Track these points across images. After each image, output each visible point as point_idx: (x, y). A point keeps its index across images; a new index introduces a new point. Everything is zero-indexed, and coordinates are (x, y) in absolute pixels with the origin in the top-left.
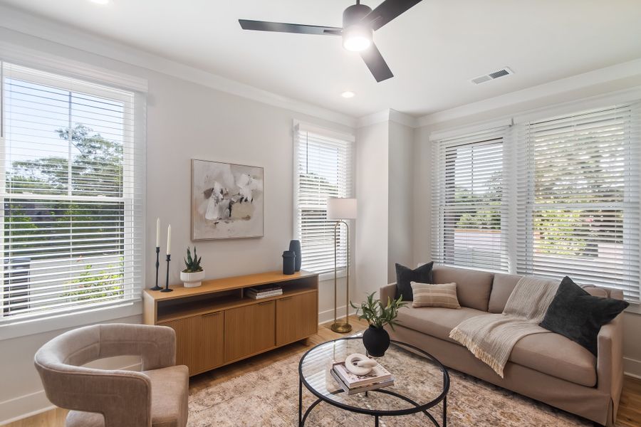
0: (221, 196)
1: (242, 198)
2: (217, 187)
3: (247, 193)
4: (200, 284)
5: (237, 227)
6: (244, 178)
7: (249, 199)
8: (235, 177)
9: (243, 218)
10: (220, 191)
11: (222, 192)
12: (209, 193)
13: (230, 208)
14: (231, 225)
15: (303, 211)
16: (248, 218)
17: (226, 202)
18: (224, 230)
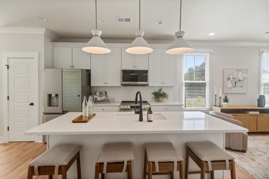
0: (233, 80)
1: (240, 80)
2: (231, 77)
3: (241, 78)
4: (228, 106)
5: (238, 90)
6: (240, 73)
7: (242, 80)
8: (237, 73)
9: (240, 87)
10: (232, 78)
11: (233, 78)
12: (229, 79)
13: (235, 83)
14: (236, 89)
15: (264, 84)
16: (242, 87)
17: (234, 82)
18: (234, 90)
